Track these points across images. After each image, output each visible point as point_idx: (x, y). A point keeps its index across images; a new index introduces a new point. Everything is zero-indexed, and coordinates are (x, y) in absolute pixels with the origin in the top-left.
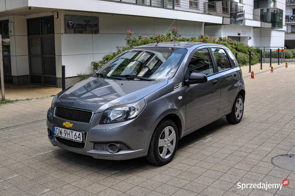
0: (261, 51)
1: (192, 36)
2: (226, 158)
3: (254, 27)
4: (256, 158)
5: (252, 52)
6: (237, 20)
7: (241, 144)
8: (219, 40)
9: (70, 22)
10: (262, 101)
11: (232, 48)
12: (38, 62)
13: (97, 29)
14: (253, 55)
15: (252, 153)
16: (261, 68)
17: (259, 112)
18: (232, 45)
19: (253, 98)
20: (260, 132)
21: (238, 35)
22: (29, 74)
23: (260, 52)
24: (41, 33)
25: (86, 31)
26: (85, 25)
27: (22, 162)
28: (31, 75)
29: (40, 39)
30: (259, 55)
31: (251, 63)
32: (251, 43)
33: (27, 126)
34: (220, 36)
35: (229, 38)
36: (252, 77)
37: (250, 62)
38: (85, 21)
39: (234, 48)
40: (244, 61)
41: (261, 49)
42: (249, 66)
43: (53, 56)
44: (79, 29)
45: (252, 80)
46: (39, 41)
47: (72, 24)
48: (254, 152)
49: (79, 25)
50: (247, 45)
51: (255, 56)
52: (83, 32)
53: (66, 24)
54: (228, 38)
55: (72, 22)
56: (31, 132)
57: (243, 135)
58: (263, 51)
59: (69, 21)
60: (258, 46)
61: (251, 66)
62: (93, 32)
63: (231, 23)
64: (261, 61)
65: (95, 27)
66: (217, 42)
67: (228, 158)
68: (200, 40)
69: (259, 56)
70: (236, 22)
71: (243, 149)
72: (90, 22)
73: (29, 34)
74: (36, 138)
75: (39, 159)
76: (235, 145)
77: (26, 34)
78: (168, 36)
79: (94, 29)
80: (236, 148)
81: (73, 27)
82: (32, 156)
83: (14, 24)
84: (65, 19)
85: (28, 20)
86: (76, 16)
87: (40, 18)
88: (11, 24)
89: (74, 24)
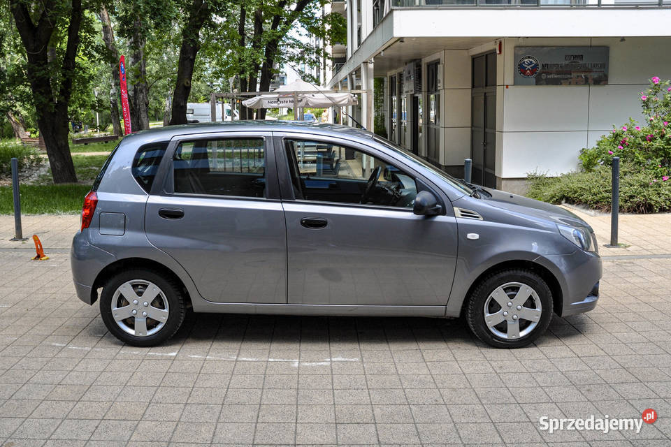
9: (526, 60)
13: (601, 74)
24: (484, 85)
26: (568, 66)
29: (483, 98)
38: (567, 58)
43: (494, 131)
44: (549, 77)
46: (482, 101)
47: (533, 65)
52: (562, 81)
53: (517, 66)
55: (531, 60)
59: (525, 58)
62: (591, 81)
72: (582, 60)
73: (473, 86)
77: (469, 85)
79: (592, 74)
81: (533, 73)
83: (444, 66)
84: (516, 56)
85: (474, 59)
86: (543, 47)
87: (485, 54)
88: (440, 67)
89: (536, 65)
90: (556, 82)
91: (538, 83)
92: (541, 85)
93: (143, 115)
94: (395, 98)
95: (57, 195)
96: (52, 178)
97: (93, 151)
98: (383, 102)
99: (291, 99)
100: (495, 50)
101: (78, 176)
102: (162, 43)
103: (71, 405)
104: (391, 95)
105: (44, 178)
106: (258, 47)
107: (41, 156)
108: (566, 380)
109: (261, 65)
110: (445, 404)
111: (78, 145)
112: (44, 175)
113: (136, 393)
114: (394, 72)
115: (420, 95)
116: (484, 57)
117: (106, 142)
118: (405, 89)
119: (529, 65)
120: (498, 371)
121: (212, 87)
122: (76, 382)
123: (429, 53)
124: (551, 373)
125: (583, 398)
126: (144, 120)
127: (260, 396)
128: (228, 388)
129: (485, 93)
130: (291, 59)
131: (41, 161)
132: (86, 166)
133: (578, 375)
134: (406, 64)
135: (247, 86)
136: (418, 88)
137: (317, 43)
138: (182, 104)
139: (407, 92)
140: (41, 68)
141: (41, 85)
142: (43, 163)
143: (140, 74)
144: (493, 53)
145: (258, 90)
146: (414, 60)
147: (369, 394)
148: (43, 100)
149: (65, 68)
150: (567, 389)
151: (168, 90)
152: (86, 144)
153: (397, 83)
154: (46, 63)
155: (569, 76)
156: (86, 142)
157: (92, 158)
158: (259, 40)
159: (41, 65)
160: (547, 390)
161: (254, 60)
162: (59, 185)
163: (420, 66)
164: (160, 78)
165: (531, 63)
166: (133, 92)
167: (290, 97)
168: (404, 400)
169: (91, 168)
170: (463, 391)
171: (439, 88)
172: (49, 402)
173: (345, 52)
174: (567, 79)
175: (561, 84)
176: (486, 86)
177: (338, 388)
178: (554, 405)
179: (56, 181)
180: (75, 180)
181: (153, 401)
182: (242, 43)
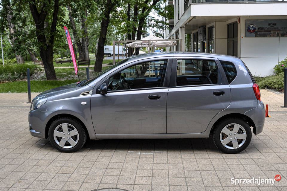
9: (250, 26)
13: (284, 32)
26: (270, 28)
38: (269, 25)
44: (261, 33)
46: (232, 44)
47: (254, 28)
49: (262, 29)
52: (267, 35)
53: (247, 29)
55: (253, 26)
62: (280, 35)
72: (276, 25)
77: (226, 37)
79: (281, 32)
81: (254, 31)
83: (215, 29)
84: (246, 24)
85: (228, 25)
86: (258, 20)
87: (233, 23)
88: (214, 29)
89: (255, 28)
90: (264, 36)
91: (256, 36)
92: (257, 37)
93: (86, 51)
94: (195, 43)
95: (47, 85)
96: (46, 78)
97: (64, 66)
98: (191, 45)
99: (147, 43)
100: (237, 21)
101: (57, 77)
102: (94, 20)
103: (45, 167)
104: (194, 42)
105: (42, 78)
106: (135, 21)
107: (42, 68)
108: (254, 162)
109: (137, 29)
110: (199, 170)
111: (58, 64)
112: (43, 77)
113: (72, 163)
114: (195, 32)
115: (206, 41)
116: (233, 25)
117: (70, 63)
118: (199, 39)
119: (252, 28)
120: (225, 158)
121: (117, 39)
122: (48, 159)
123: (209, 23)
124: (247, 159)
125: (259, 169)
126: (87, 53)
127: (122, 165)
128: (109, 162)
129: (233, 41)
130: (150, 26)
131: (42, 71)
132: (61, 73)
133: (259, 160)
134: (199, 28)
135: (131, 38)
136: (204, 38)
137: (163, 19)
138: (102, 46)
139: (200, 40)
140: (41, 31)
141: (41, 38)
142: (43, 71)
143: (85, 33)
144: (236, 22)
145: (136, 40)
146: (203, 26)
147: (168, 166)
148: (42, 45)
149: (52, 31)
150: (253, 166)
151: (96, 39)
152: (61, 63)
153: (196, 36)
154: (44, 29)
155: (270, 33)
156: (61, 62)
157: (63, 69)
158: (136, 18)
159: (42, 30)
160: (244, 166)
161: (134, 26)
162: (49, 81)
163: (206, 29)
164: (94, 35)
165: (253, 27)
166: (82, 41)
167: (147, 42)
168: (182, 168)
169: (63, 73)
170: (208, 165)
171: (213, 38)
172: (36, 166)
173: (173, 23)
174: (269, 34)
175: (266, 36)
176: (234, 37)
177: (156, 163)
178: (246, 172)
179: (48, 79)
180: (56, 79)
181: (79, 166)
182: (129, 19)
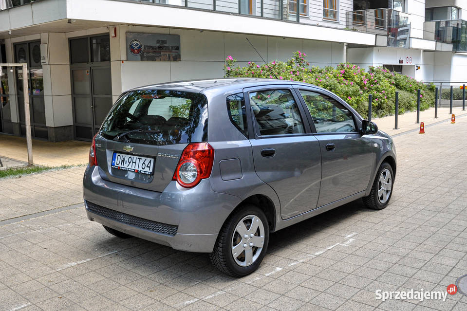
0: (437, 89)
1: (326, 65)
2: (379, 279)
3: (425, 51)
4: (430, 279)
5: (422, 91)
6: (398, 38)
7: (404, 252)
8: (369, 72)
10: (439, 173)
11: (390, 84)
12: (86, 106)
13: (176, 54)
14: (423, 95)
15: (423, 268)
16: (436, 117)
17: (432, 191)
18: (390, 80)
19: (424, 166)
20: (436, 229)
21: (400, 63)
22: (72, 124)
23: (433, 90)
24: (90, 61)
25: (160, 57)
26: (159, 47)
27: (39, 280)
28: (76, 126)
29: (89, 70)
30: (432, 95)
31: (420, 108)
32: (419, 76)
33: (57, 213)
34: (371, 65)
35: (386, 68)
36: (422, 131)
37: (418, 106)
38: (158, 42)
39: (393, 84)
40: (408, 105)
41: (435, 85)
42: (416, 112)
43: (109, 96)
44: (148, 55)
45: (422, 135)
46: (87, 74)
47: (138, 46)
48: (427, 267)
49: (149, 47)
50: (414, 79)
51: (427, 97)
53: (129, 47)
54: (384, 69)
55: (137, 42)
56: (62, 224)
57: (407, 233)
58: (439, 89)
59: (133, 41)
60: (431, 80)
61: (420, 112)
62: (171, 58)
63: (388, 44)
64: (435, 105)
65: (173, 51)
66: (367, 74)
67: (382, 279)
68: (340, 71)
69: (433, 97)
70: (396, 43)
71: (407, 260)
72: (166, 43)
73: (71, 62)
74: (68, 235)
75: (67, 275)
76: (394, 254)
78: (288, 65)
79: (172, 53)
80: (395, 259)
81: (139, 51)
82: (57, 269)
83: (48, 46)
84: (127, 39)
85: (71, 41)
86: (144, 33)
87: (88, 37)
88: (44, 46)
91: (142, 59)
100: (108, 33)
119: (136, 46)
129: (91, 68)
155: (159, 55)
165: (137, 44)
171: (43, 64)
175: (156, 60)
176: (92, 62)
